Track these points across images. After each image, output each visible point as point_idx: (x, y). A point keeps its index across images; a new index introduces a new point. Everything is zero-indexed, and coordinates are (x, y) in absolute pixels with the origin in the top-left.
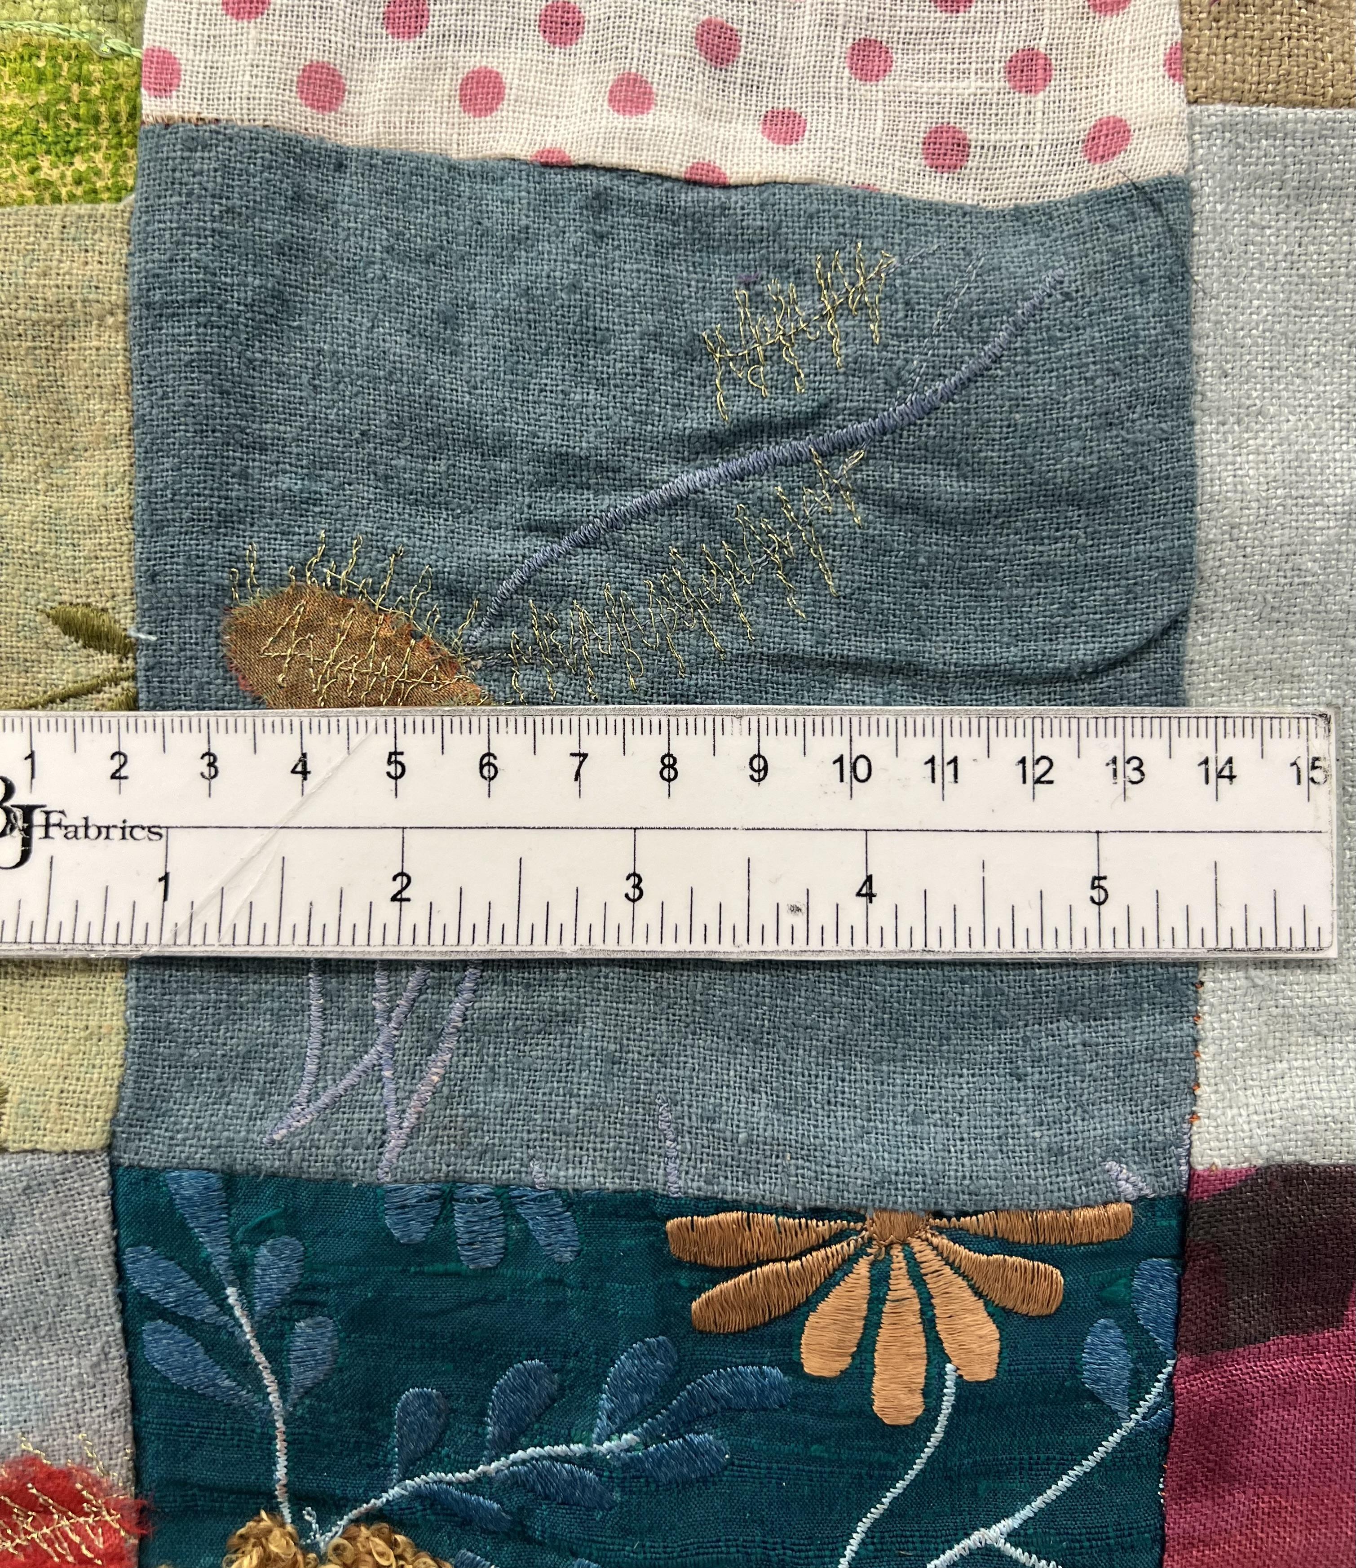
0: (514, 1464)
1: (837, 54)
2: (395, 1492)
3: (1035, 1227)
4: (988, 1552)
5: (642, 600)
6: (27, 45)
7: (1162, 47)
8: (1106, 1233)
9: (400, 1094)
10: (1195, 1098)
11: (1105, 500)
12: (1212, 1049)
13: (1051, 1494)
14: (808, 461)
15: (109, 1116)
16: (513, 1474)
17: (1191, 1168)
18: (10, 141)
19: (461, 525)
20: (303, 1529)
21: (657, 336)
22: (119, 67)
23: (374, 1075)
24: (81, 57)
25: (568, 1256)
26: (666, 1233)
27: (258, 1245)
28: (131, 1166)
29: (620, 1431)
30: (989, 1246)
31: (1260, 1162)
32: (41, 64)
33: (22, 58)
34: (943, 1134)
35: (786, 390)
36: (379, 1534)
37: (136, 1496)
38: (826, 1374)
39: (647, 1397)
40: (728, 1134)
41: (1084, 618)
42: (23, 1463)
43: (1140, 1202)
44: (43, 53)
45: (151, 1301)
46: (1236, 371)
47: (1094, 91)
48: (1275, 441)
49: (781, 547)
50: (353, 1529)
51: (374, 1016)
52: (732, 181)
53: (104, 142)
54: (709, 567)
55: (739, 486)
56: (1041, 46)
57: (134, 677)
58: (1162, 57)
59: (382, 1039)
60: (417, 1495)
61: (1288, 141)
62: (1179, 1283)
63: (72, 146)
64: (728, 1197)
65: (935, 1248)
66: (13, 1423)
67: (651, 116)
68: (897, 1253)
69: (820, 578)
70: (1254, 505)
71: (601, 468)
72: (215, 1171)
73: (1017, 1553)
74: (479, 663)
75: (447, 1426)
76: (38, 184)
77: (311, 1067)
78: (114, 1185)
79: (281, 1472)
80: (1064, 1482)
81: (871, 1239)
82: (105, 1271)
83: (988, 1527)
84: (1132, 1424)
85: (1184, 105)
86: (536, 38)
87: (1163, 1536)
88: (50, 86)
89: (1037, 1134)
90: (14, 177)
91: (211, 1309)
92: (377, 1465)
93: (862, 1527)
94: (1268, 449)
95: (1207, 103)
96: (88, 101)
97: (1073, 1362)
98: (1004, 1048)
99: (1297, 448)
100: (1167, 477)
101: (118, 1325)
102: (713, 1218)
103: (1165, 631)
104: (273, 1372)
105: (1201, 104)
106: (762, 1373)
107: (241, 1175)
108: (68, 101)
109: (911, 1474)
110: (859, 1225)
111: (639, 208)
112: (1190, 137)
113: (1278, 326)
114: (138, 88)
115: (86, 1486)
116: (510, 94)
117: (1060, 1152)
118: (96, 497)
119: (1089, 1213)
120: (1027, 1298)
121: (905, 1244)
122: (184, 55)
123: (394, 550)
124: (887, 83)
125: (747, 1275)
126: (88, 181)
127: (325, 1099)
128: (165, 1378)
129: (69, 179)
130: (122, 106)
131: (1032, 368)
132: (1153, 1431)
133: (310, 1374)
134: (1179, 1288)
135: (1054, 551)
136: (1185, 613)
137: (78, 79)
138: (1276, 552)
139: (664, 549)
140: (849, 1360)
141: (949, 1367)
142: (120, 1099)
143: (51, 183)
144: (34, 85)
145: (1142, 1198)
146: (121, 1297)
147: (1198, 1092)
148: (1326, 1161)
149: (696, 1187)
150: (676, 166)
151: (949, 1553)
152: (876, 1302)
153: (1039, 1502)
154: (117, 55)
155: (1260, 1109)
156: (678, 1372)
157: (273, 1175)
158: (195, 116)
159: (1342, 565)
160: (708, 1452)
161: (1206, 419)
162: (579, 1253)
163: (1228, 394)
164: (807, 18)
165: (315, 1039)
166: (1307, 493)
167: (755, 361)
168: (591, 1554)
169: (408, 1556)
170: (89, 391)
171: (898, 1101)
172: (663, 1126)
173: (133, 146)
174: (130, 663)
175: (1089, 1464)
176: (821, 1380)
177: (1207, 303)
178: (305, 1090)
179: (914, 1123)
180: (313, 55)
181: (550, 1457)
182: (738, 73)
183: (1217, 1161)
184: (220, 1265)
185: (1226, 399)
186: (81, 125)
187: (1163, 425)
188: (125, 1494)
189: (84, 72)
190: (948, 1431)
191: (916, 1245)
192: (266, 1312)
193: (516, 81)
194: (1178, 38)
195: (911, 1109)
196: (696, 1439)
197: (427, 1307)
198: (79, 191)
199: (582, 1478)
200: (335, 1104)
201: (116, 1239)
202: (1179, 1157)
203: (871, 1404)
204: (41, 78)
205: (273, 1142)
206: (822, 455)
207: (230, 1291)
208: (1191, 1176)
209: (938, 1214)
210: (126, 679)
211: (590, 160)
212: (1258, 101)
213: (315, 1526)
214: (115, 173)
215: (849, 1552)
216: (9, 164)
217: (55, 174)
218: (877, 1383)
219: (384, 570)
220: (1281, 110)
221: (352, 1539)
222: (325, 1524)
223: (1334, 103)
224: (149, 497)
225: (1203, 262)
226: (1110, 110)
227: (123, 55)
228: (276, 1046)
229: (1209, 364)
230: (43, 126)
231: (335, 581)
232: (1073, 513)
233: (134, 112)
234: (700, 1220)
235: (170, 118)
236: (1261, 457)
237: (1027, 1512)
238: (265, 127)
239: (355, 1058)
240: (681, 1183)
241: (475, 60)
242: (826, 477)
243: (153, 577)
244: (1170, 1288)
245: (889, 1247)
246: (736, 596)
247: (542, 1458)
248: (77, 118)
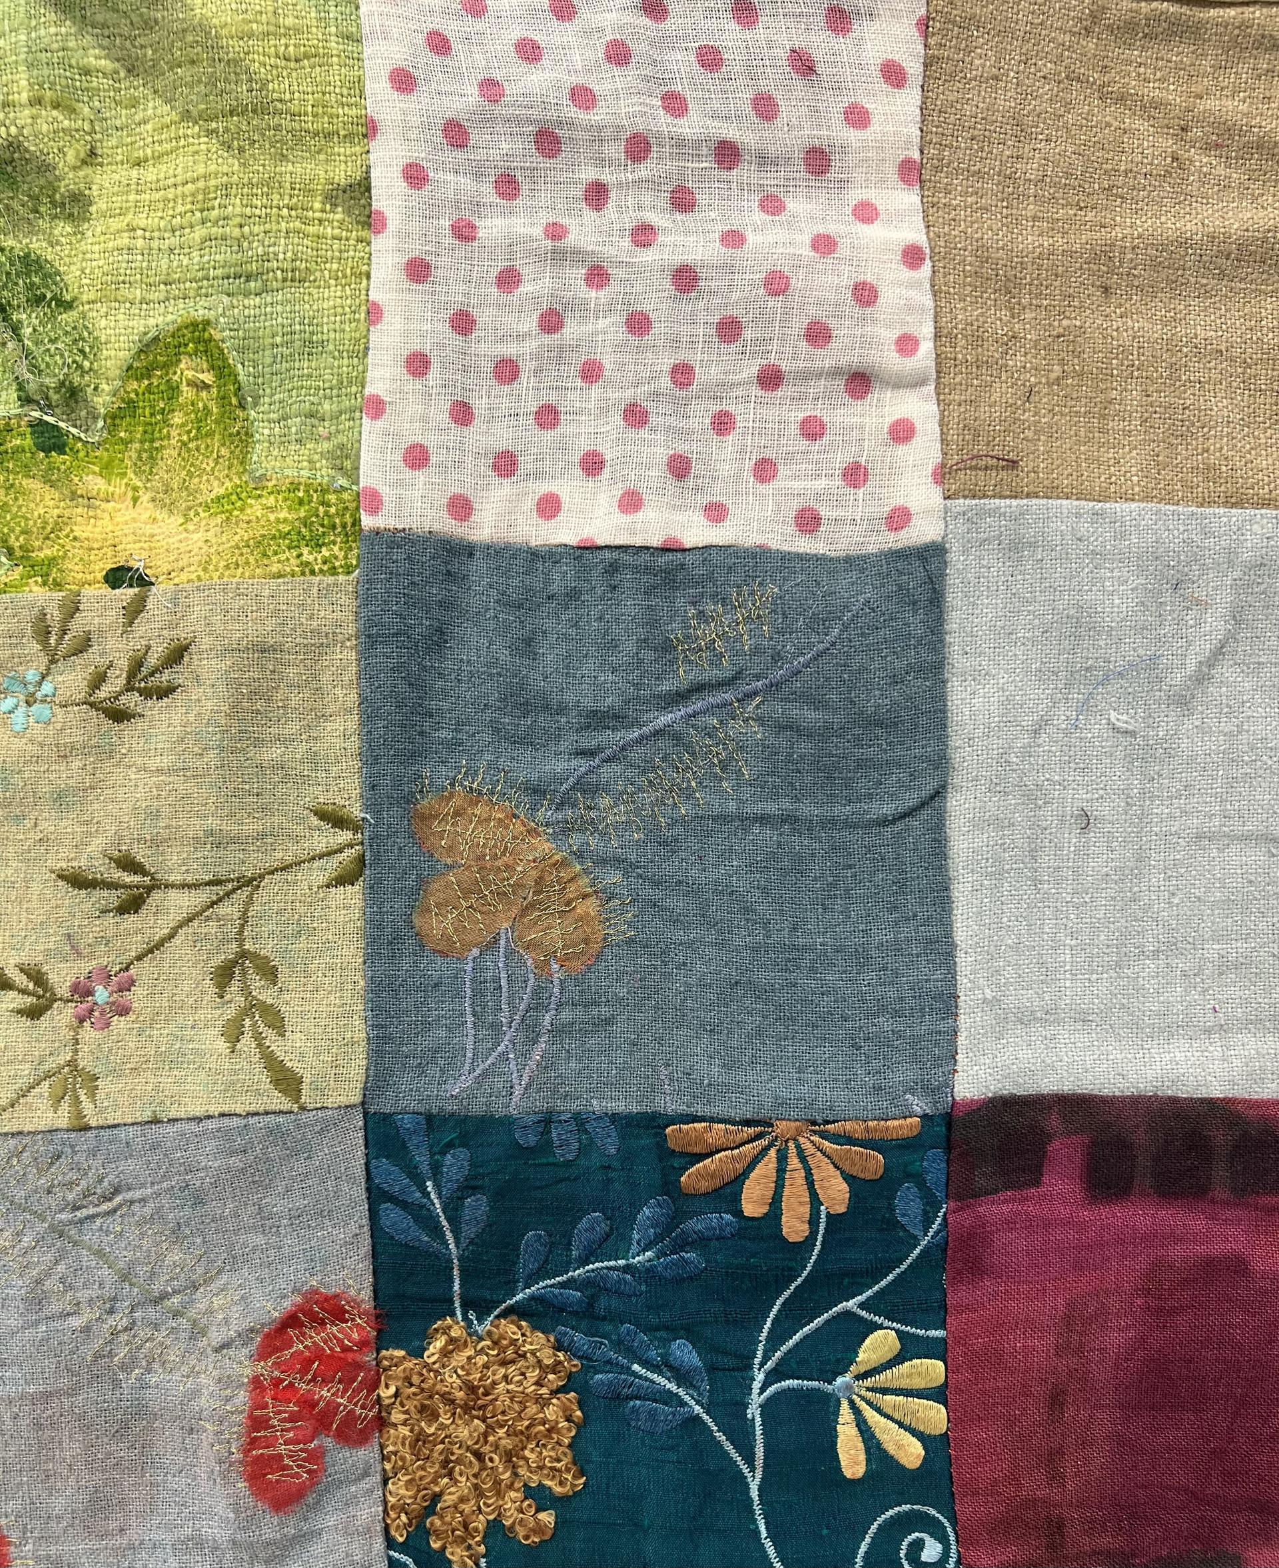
0: (588, 1271)
1: (746, 468)
2: (520, 1296)
3: (867, 1129)
4: (847, 1313)
5: (641, 790)
6: (292, 483)
7: (931, 465)
8: (905, 1133)
9: (519, 1067)
10: (956, 1061)
11: (896, 724)
12: (964, 1034)
13: (883, 1283)
14: (730, 705)
15: (362, 1086)
16: (587, 1277)
17: (954, 1099)
18: (284, 538)
19: (539, 755)
20: (469, 1324)
21: (645, 640)
22: (346, 496)
23: (504, 1057)
24: (324, 491)
25: (613, 1151)
26: (666, 1135)
27: (445, 1154)
28: (375, 1113)
29: (644, 1251)
30: (842, 1141)
31: (990, 1095)
32: (301, 494)
33: (289, 491)
34: (815, 1078)
35: (718, 666)
36: (512, 1322)
37: (375, 1308)
38: (756, 1215)
39: (659, 1231)
40: (698, 1081)
41: (886, 790)
42: (310, 1293)
43: (924, 1117)
44: (302, 488)
45: (385, 1192)
46: (973, 650)
47: (892, 489)
48: (995, 690)
49: (717, 754)
50: (497, 1322)
51: (502, 1026)
52: (687, 546)
53: (339, 540)
54: (678, 768)
55: (693, 721)
56: (863, 461)
57: (362, 843)
58: (930, 471)
59: (507, 1038)
60: (532, 1298)
61: (1002, 518)
62: (948, 1161)
63: (320, 542)
64: (699, 1114)
65: (812, 1142)
66: (305, 1270)
67: (641, 513)
68: (791, 1144)
69: (740, 770)
70: (982, 727)
71: (616, 717)
72: (421, 1114)
73: (863, 1313)
74: (551, 831)
75: (550, 1251)
76: (302, 564)
77: (469, 1054)
78: (365, 1124)
79: (456, 1287)
80: (890, 1277)
81: (777, 1137)
82: (360, 1172)
83: (848, 1301)
84: (925, 1242)
85: (942, 500)
86: (578, 472)
87: (946, 1305)
88: (307, 507)
89: (867, 1079)
90: (288, 559)
91: (418, 1195)
92: (509, 1282)
93: (779, 1302)
94: (991, 695)
95: (955, 499)
96: (329, 516)
97: (890, 1204)
98: (848, 1032)
99: (1008, 693)
100: (930, 712)
101: (367, 1207)
102: (691, 1125)
103: (932, 798)
104: (451, 1231)
105: (952, 499)
106: (721, 1217)
107: (435, 1116)
108: (317, 516)
109: (806, 1273)
110: (770, 1129)
111: (635, 569)
112: (945, 518)
113: (998, 623)
114: (358, 508)
115: (348, 1303)
116: (565, 506)
117: (880, 1088)
118: (339, 743)
119: (896, 1123)
120: (865, 1169)
121: (795, 1139)
122: (385, 491)
123: (503, 769)
124: (776, 484)
125: (710, 1159)
126: (331, 562)
127: (478, 1071)
128: (392, 1237)
129: (319, 561)
130: (348, 519)
131: (853, 650)
132: (937, 1245)
133: (474, 1230)
134: (948, 1165)
135: (870, 752)
136: (944, 787)
137: (323, 504)
138: (995, 752)
139: (652, 760)
140: (768, 1207)
141: (822, 1208)
142: (367, 1077)
143: (309, 563)
144: (297, 507)
145: (926, 1115)
146: (368, 1190)
147: (957, 1058)
148: (1026, 1093)
149: (683, 1109)
150: (655, 541)
151: (826, 1315)
152: (781, 1171)
153: (876, 1288)
154: (344, 489)
155: (991, 1066)
156: (675, 1217)
157: (453, 1115)
158: (392, 527)
159: (1032, 759)
160: (692, 1262)
161: (955, 679)
162: (619, 1149)
163: (968, 664)
164: (730, 448)
165: (471, 1039)
166: (1012, 719)
167: (701, 650)
168: (630, 1320)
169: (528, 1334)
170: (335, 683)
171: (791, 1060)
172: (663, 1077)
173: (355, 541)
174: (360, 835)
175: (903, 1267)
176: (753, 1219)
177: (954, 613)
178: (467, 1067)
179: (799, 1073)
180: (455, 490)
181: (607, 1268)
182: (690, 482)
183: (967, 1095)
184: (425, 1168)
185: (967, 667)
186: (325, 530)
187: (927, 683)
188: (368, 1304)
189: (326, 499)
190: (822, 1245)
191: (801, 1140)
192: (449, 1195)
193: (568, 499)
194: (939, 460)
195: (798, 1064)
196: (686, 1256)
197: (538, 1183)
198: (325, 568)
199: (624, 1279)
200: (485, 1074)
201: (366, 1155)
202: (947, 1093)
203: (781, 1231)
204: (301, 502)
205: (452, 1096)
206: (739, 701)
207: (428, 1183)
208: (953, 1105)
209: (814, 1123)
210: (357, 845)
211: (608, 543)
212: (985, 496)
213: (475, 1322)
214: (346, 558)
215: (772, 1315)
216: (284, 553)
217: (311, 558)
218: (784, 1219)
219: (498, 781)
220: (997, 501)
221: (497, 1327)
222: (480, 1320)
223: (1028, 496)
224: (369, 742)
225: (952, 590)
226: (901, 502)
227: (347, 489)
228: (449, 1044)
229: (956, 648)
230: (303, 530)
231: (471, 788)
232: (878, 731)
233: (356, 522)
234: (684, 1127)
235: (378, 528)
236: (987, 700)
237: (869, 1293)
238: (430, 532)
239: (493, 1049)
240: (674, 1107)
241: (544, 488)
242: (741, 713)
243: (373, 787)
244: (943, 1165)
245: (787, 1141)
246: (693, 784)
247: (603, 1268)
248: (323, 526)
